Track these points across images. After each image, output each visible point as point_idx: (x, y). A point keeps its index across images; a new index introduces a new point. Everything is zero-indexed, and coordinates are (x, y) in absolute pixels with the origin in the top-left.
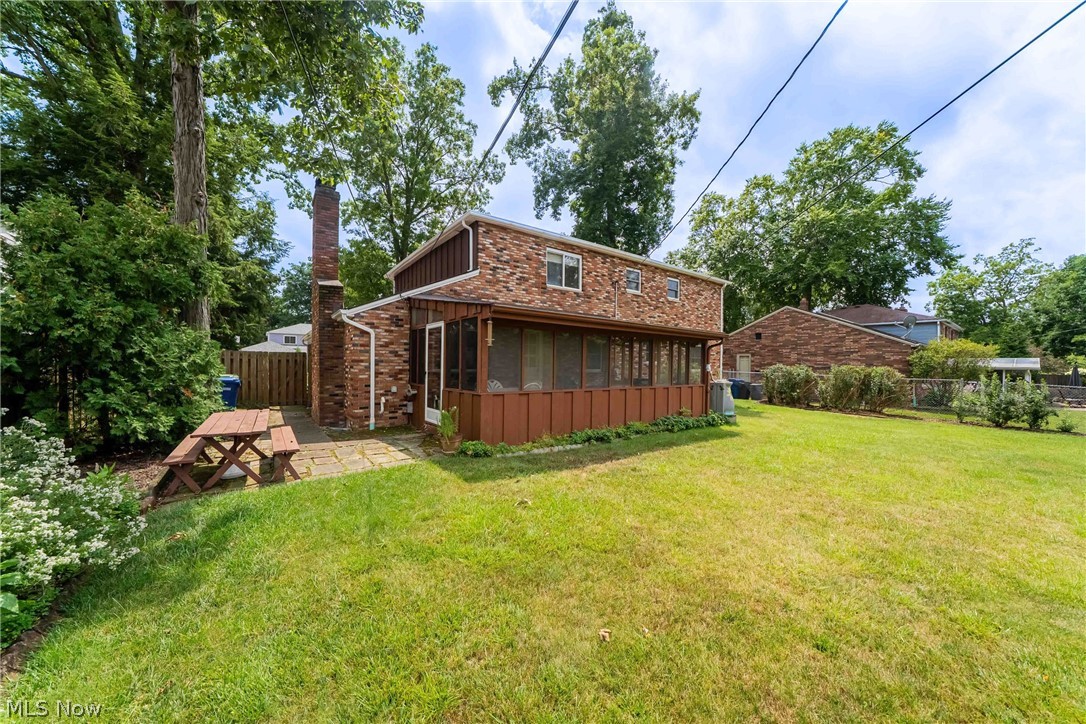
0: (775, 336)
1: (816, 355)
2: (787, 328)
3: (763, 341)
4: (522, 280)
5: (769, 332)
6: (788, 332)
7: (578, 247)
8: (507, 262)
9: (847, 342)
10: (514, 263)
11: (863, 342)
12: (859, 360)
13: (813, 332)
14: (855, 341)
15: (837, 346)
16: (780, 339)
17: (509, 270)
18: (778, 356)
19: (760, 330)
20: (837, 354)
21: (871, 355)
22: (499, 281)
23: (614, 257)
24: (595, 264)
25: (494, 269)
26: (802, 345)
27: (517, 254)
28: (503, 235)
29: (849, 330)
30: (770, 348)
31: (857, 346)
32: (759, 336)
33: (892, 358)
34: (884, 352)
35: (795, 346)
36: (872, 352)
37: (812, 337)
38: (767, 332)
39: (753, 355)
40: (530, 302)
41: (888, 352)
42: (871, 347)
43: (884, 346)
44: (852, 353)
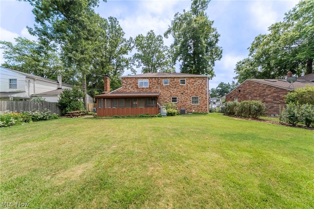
0: (244, 90)
1: (256, 97)
2: (248, 87)
3: (241, 93)
4: (132, 87)
5: (243, 89)
6: (248, 89)
7: (147, 77)
8: (129, 84)
9: (267, 91)
10: (130, 84)
11: (272, 91)
12: (271, 98)
13: (255, 88)
14: (269, 90)
15: (263, 93)
16: (246, 92)
17: (129, 86)
18: (245, 98)
19: (240, 89)
20: (263, 96)
21: (275, 96)
22: (127, 88)
23: (159, 77)
24: (152, 80)
25: (126, 86)
26: (252, 93)
27: (130, 82)
28: (128, 79)
29: (267, 86)
30: (243, 95)
31: (270, 92)
32: (240, 91)
33: (283, 96)
34: (280, 94)
35: (250, 94)
36: (275, 94)
37: (255, 90)
38: (242, 90)
39: (238, 98)
40: (134, 91)
41: (282, 94)
42: (275, 92)
43: (280, 92)
44: (268, 95)
